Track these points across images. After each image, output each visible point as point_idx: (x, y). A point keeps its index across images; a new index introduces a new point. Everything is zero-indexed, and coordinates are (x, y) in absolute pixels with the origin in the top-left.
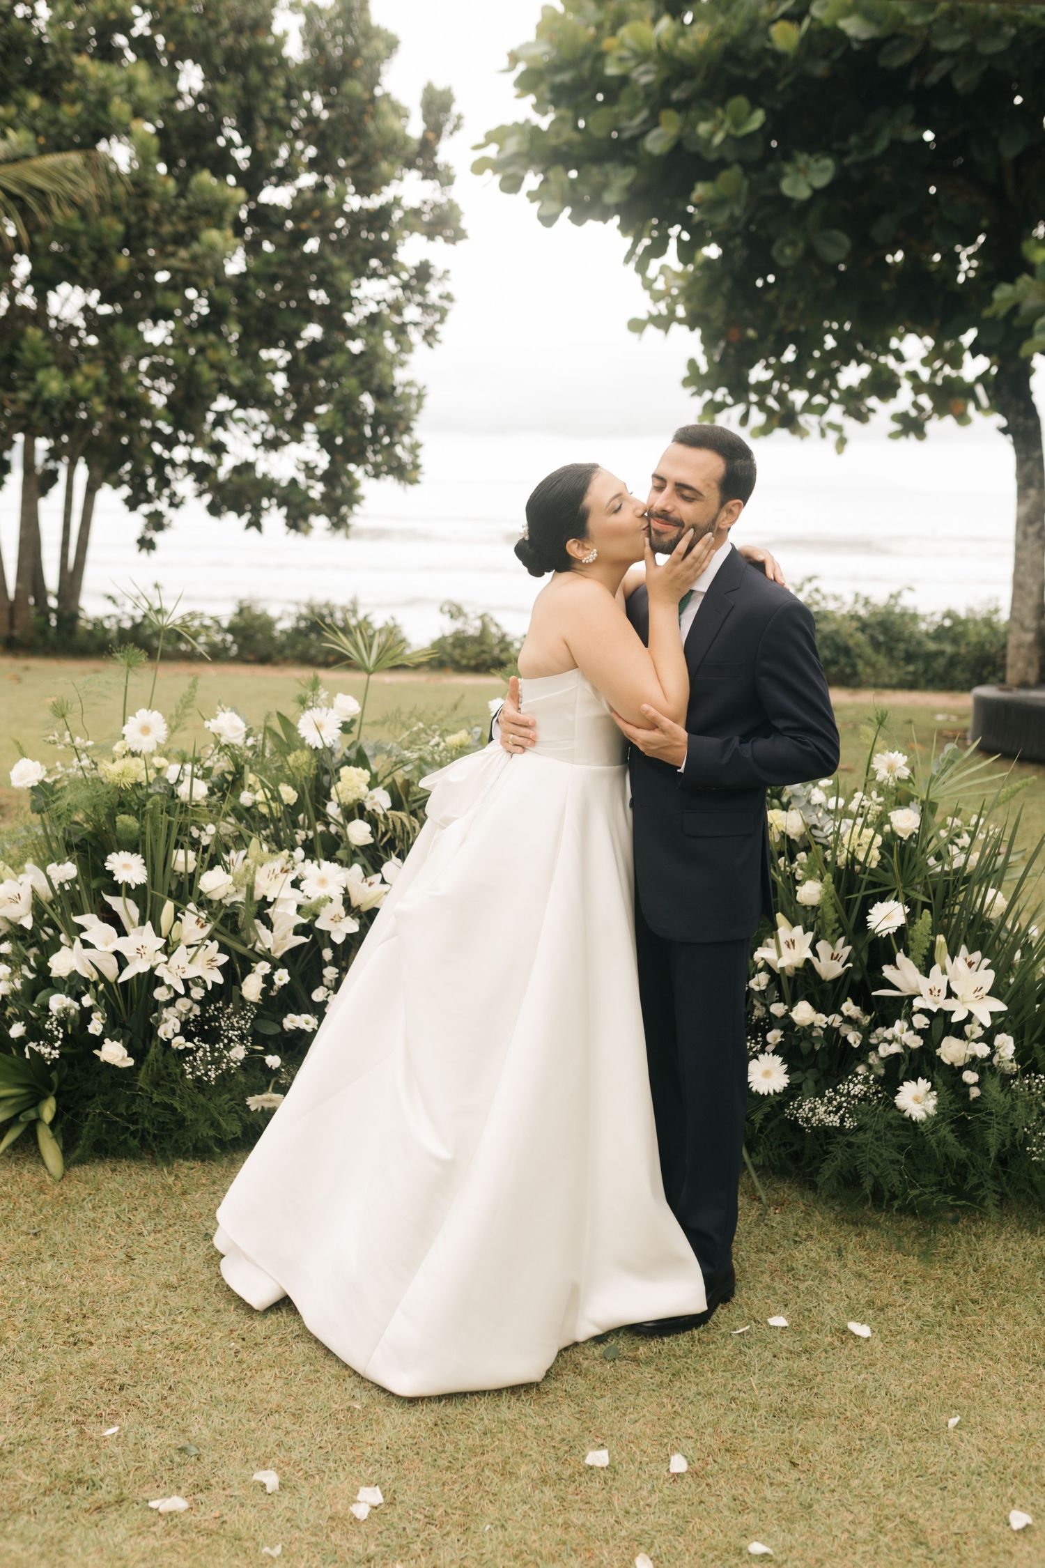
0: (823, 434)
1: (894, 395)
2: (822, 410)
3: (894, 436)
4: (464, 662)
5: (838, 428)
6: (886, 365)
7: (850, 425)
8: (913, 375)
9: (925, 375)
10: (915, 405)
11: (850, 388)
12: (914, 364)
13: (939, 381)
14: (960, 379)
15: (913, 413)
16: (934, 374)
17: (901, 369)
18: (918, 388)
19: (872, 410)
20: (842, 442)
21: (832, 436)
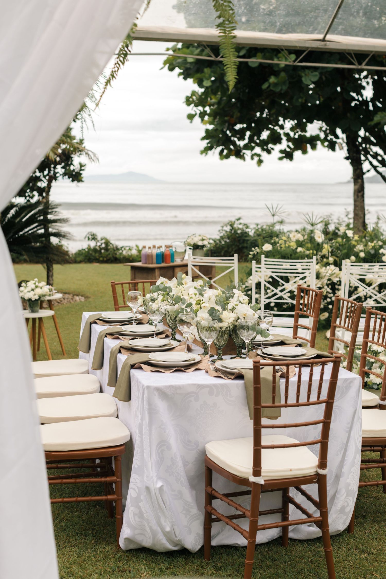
0: (252, 158)
1: (280, 143)
2: (252, 149)
3: (281, 159)
4: (101, 259)
5: (259, 155)
6: (276, 130)
7: (264, 155)
8: (287, 135)
9: (292, 134)
10: (288, 146)
11: (264, 140)
12: (287, 130)
13: (296, 136)
14: (305, 136)
15: (288, 150)
16: (295, 134)
17: (281, 132)
18: (289, 139)
19: (273, 149)
20: (260, 162)
21: (256, 159)
